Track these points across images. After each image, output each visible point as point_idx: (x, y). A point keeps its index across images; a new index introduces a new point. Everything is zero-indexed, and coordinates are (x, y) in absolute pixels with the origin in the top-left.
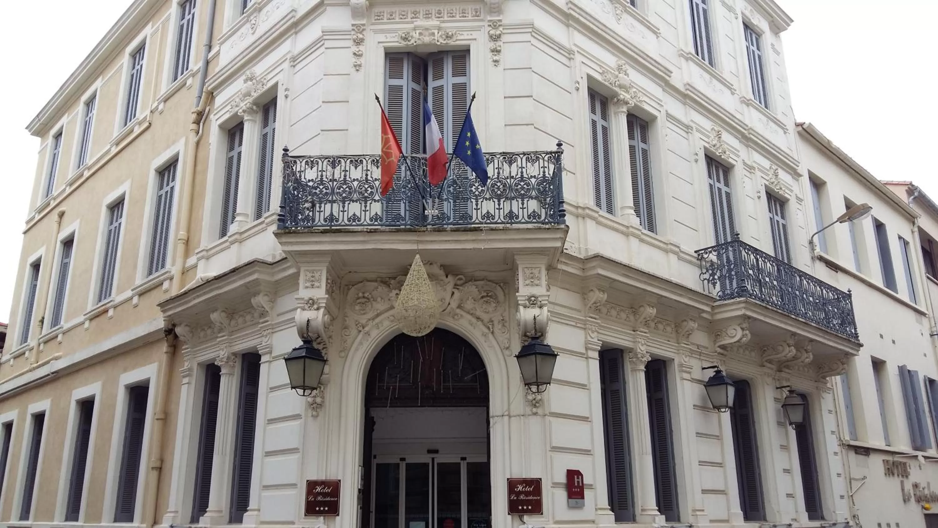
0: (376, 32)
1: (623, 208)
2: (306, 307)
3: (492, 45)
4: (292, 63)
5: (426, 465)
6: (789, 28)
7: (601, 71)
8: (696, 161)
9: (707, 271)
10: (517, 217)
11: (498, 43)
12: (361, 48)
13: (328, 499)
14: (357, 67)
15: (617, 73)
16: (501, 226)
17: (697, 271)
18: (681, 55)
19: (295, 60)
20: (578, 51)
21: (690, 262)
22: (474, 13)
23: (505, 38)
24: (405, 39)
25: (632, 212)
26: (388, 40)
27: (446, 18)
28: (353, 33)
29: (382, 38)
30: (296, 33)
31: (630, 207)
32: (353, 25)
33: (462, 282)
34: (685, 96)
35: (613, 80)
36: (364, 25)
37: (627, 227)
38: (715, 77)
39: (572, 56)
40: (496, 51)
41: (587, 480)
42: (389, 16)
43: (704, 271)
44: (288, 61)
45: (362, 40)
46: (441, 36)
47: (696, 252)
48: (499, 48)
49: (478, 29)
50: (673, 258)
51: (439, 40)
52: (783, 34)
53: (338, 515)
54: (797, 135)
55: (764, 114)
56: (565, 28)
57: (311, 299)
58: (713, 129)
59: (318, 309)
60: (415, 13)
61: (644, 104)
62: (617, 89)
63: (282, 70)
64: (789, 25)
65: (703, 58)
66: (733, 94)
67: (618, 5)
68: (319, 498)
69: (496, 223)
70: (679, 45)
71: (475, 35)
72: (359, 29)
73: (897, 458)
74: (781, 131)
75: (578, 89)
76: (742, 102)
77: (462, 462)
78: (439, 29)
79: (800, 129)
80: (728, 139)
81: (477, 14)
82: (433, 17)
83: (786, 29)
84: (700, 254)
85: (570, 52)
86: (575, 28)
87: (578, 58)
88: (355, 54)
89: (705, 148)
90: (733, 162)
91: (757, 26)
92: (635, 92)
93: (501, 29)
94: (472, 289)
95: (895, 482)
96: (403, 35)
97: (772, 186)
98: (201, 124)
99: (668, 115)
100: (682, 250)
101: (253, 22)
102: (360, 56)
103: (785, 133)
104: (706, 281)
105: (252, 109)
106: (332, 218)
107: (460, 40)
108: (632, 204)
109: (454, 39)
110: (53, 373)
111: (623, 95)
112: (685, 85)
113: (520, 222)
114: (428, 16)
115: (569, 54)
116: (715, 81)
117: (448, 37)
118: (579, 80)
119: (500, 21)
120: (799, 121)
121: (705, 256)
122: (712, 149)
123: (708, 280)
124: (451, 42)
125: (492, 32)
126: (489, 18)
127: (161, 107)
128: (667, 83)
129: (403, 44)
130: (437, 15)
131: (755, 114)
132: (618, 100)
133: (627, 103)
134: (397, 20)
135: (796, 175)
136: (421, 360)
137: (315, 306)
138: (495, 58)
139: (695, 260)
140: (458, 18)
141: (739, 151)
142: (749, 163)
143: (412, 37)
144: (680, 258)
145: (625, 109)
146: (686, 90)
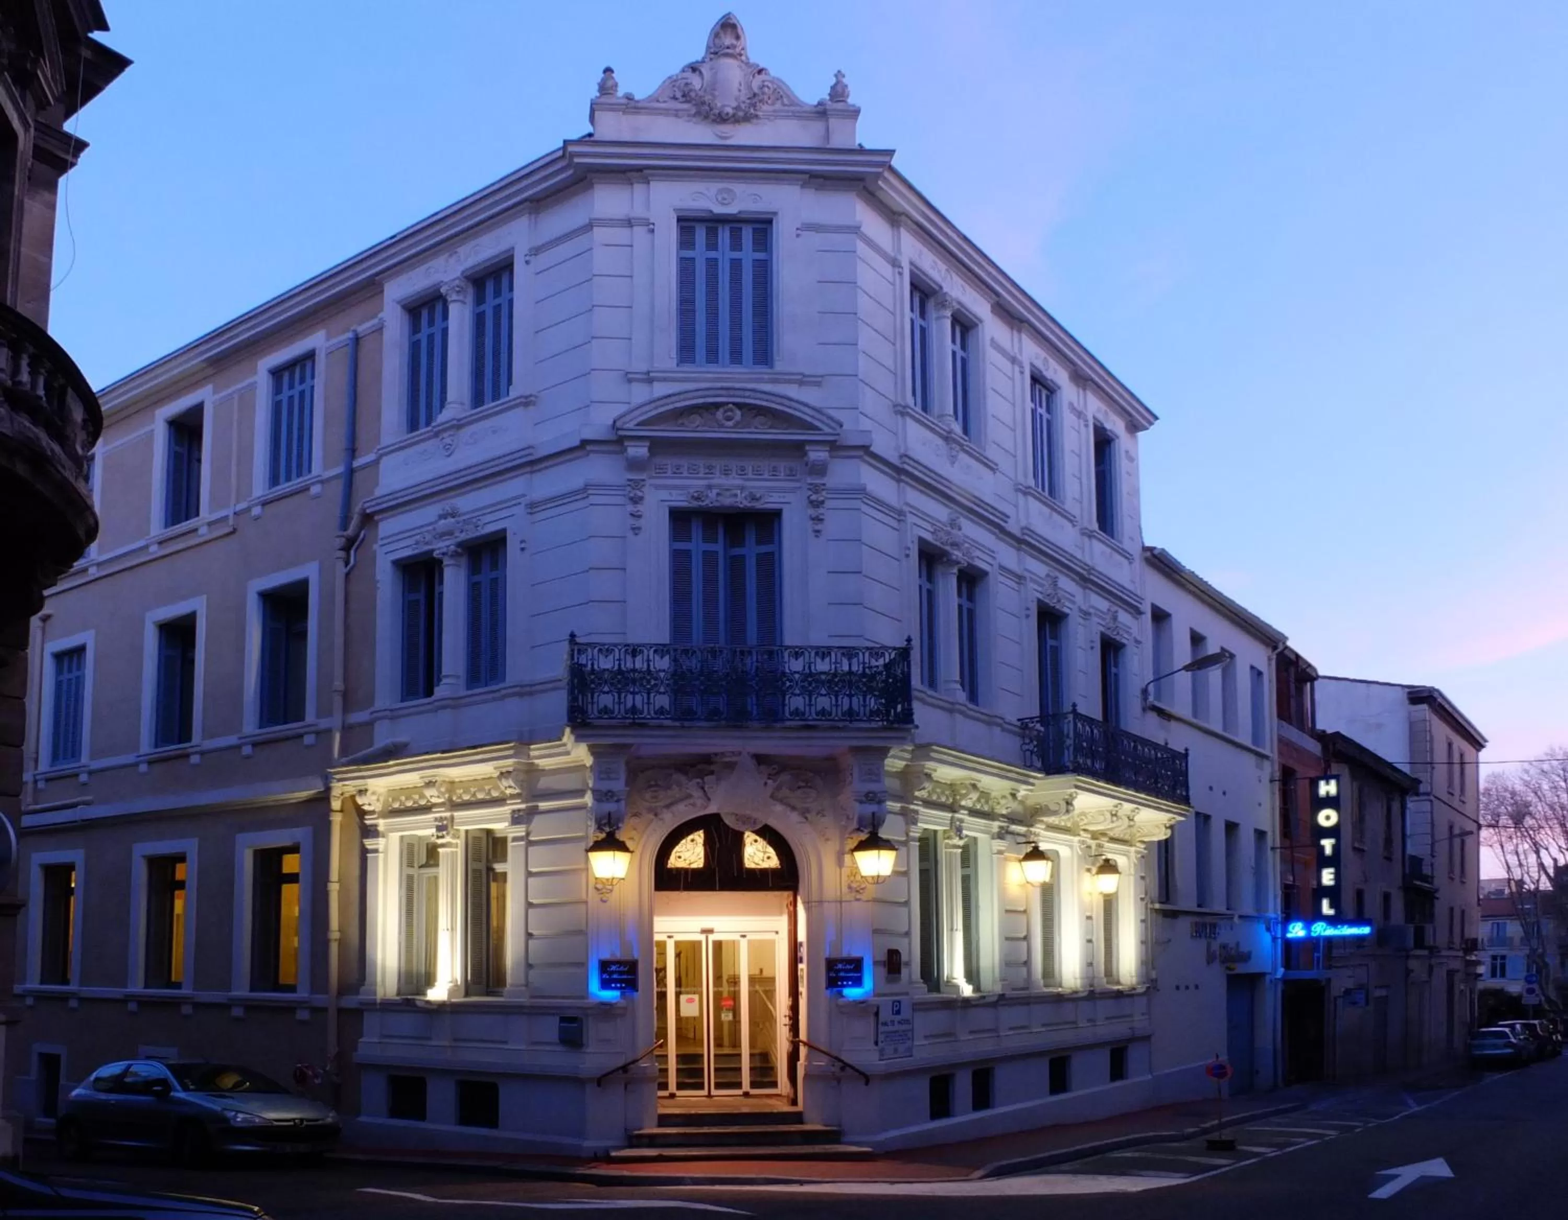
0: (657, 487)
1: (947, 682)
2: (604, 799)
3: (812, 512)
4: (529, 511)
5: (700, 943)
6: (1152, 427)
7: (932, 530)
8: (1027, 616)
9: (1032, 741)
10: (858, 714)
11: (821, 511)
12: (639, 507)
13: (625, 977)
14: (636, 530)
15: (949, 529)
16: (841, 724)
17: (1018, 741)
18: (1018, 490)
19: (533, 507)
20: (911, 512)
21: (1014, 733)
22: (788, 472)
23: (829, 504)
24: (698, 499)
25: (959, 686)
26: (673, 499)
27: (750, 476)
28: (629, 489)
29: (664, 495)
30: (532, 472)
31: (956, 682)
32: (629, 480)
33: (775, 771)
34: (1020, 541)
35: (945, 538)
36: (643, 480)
37: (952, 703)
38: (1055, 510)
39: (902, 518)
40: (818, 519)
41: (904, 958)
42: (675, 470)
43: (1027, 741)
44: (522, 506)
45: (641, 498)
46: (745, 498)
47: (1019, 720)
48: (821, 517)
49: (793, 490)
50: (997, 730)
51: (742, 501)
52: (1141, 435)
53: (637, 991)
54: (1144, 563)
55: (1108, 546)
56: (894, 483)
57: (609, 791)
58: (1048, 575)
59: (618, 801)
60: (710, 467)
61: (976, 559)
62: (948, 548)
63: (513, 515)
64: (1151, 424)
65: (1043, 489)
66: (1074, 526)
67: (954, 445)
68: (615, 976)
69: (833, 720)
70: (1016, 476)
71: (789, 497)
72: (637, 484)
73: (1208, 919)
74: (1125, 562)
75: (907, 556)
76: (1083, 534)
77: (742, 939)
78: (742, 488)
79: (1148, 554)
80: (1067, 584)
81: (791, 474)
82: (734, 474)
83: (1147, 429)
84: (1024, 724)
85: (901, 513)
86: (907, 483)
87: (911, 519)
88: (632, 515)
89: (1039, 601)
90: (1066, 610)
91: (1111, 431)
92: (968, 548)
93: (824, 493)
94: (785, 777)
95: (1203, 943)
96: (696, 494)
97: (1108, 633)
98: (352, 552)
99: (1002, 567)
100: (1007, 721)
101: (448, 441)
102: (640, 517)
103: (1130, 563)
104: (1028, 753)
105: (456, 551)
106: (634, 710)
107: (770, 502)
108: (958, 678)
109: (762, 501)
110: (83, 820)
111: (957, 554)
112: (1022, 529)
113: (861, 720)
114: (726, 472)
115: (899, 515)
116: (1055, 515)
117: (754, 498)
118: (910, 545)
119: (824, 485)
120: (1148, 543)
121: (1031, 725)
122: (1047, 601)
123: (1032, 752)
124: (758, 505)
125: (814, 497)
126: (809, 481)
127: (256, 511)
128: (1002, 530)
129: (695, 504)
130: (740, 472)
131: (1098, 547)
132: (948, 560)
133: (958, 563)
134: (685, 474)
135: (1138, 612)
136: (718, 845)
137: (615, 798)
138: (817, 528)
139: (1017, 730)
140: (766, 476)
141: (1074, 596)
142: (1084, 608)
143: (707, 496)
144: (1003, 730)
145: (955, 570)
146: (1024, 534)
